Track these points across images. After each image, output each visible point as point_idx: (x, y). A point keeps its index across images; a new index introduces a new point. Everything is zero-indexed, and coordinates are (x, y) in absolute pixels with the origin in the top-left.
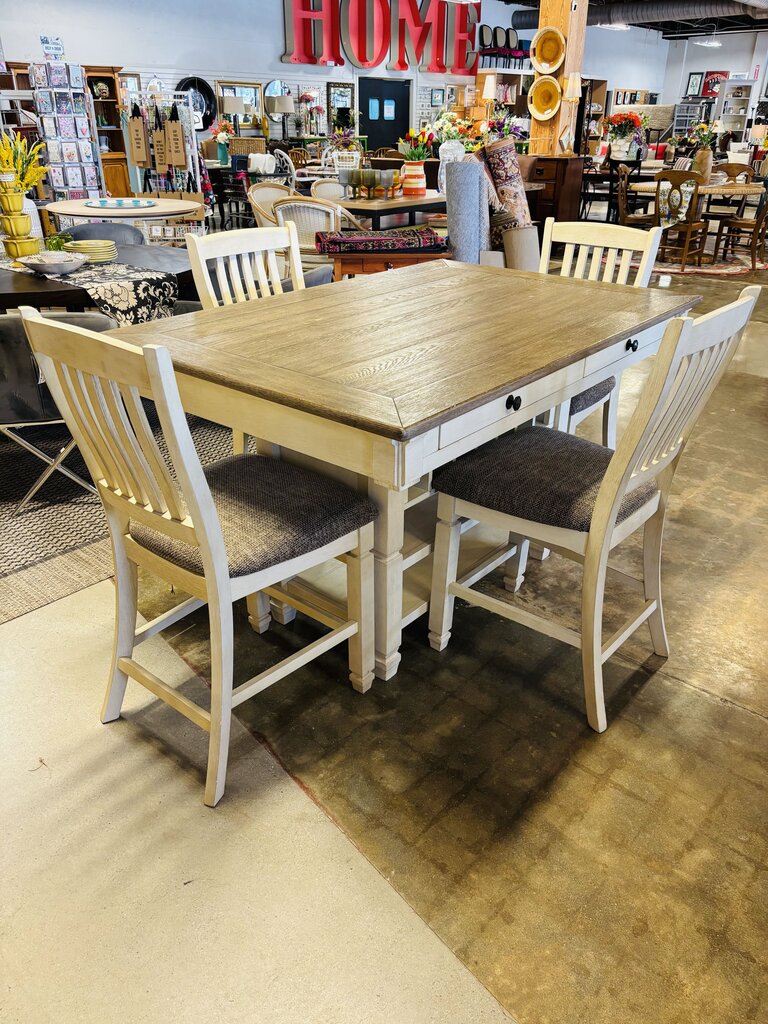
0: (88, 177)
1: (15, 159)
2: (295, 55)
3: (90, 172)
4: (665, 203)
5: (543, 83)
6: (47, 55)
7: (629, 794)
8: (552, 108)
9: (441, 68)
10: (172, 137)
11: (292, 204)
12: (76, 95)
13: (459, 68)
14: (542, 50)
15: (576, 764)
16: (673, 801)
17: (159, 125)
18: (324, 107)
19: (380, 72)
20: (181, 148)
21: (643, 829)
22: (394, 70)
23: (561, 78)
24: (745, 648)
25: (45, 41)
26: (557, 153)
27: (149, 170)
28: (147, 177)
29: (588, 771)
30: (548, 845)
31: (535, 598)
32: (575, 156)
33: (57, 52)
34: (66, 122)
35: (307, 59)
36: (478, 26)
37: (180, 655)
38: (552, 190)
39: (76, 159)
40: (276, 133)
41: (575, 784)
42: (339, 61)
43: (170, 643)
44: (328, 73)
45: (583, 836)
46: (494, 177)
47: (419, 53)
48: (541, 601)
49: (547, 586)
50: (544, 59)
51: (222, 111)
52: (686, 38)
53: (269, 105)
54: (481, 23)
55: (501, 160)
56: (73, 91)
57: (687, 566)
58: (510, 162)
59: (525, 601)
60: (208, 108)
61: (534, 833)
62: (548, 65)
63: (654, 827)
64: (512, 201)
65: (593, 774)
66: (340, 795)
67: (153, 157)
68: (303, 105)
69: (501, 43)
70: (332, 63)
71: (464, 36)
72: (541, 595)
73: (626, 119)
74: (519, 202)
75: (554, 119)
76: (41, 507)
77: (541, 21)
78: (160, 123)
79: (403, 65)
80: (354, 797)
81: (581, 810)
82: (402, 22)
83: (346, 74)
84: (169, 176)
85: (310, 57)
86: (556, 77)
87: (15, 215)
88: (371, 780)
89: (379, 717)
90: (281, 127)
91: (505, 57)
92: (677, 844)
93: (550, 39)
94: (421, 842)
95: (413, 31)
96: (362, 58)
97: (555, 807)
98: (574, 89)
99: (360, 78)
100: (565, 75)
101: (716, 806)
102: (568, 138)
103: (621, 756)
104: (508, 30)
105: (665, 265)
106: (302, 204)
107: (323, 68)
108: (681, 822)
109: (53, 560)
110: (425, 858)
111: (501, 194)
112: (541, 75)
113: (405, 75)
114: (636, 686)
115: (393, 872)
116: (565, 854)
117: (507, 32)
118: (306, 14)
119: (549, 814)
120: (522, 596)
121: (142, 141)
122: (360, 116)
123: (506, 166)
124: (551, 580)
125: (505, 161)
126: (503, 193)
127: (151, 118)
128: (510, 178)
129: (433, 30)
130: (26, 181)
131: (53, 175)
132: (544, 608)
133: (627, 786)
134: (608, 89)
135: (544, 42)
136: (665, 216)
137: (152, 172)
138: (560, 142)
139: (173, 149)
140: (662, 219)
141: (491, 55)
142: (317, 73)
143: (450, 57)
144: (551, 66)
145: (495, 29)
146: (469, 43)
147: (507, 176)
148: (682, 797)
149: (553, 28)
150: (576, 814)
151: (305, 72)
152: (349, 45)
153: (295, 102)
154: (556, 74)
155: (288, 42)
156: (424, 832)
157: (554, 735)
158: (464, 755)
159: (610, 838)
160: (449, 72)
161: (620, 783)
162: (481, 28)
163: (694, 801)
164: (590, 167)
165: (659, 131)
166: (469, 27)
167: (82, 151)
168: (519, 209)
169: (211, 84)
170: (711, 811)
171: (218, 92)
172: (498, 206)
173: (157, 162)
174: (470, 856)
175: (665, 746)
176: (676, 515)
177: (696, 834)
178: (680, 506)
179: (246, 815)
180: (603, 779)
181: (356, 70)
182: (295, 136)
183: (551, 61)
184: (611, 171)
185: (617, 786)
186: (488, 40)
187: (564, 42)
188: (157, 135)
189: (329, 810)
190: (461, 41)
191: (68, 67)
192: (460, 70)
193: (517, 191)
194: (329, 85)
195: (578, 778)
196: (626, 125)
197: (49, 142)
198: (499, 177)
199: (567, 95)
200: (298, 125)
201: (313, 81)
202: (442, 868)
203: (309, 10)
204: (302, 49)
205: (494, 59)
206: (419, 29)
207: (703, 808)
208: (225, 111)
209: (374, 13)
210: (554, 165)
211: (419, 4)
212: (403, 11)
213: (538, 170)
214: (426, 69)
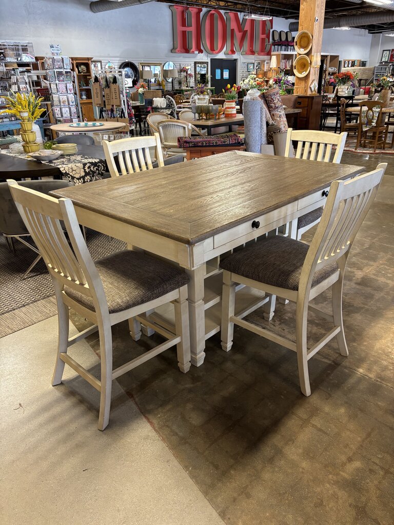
0: (72, 112)
1: (29, 105)
2: (178, 49)
3: (74, 109)
4: (365, 118)
5: (301, 59)
6: (53, 53)
7: (320, 430)
8: (306, 71)
9: (253, 53)
10: (113, 92)
11: (167, 123)
12: (67, 72)
13: (262, 52)
14: (300, 42)
15: (293, 413)
16: (343, 435)
17: (108, 86)
18: (193, 74)
19: (221, 56)
20: (118, 97)
21: (326, 449)
22: (228, 54)
23: (310, 56)
24: (390, 352)
25: (52, 47)
26: (309, 93)
27: (102, 108)
28: (101, 111)
29: (299, 417)
30: (274, 456)
31: (280, 324)
32: (318, 95)
33: (57, 52)
34: (62, 86)
35: (184, 51)
36: (271, 31)
37: (95, 351)
38: (306, 112)
39: (67, 103)
40: (169, 87)
41: (292, 423)
42: (201, 51)
43: (90, 345)
44: (194, 57)
45: (293, 452)
46: (269, 107)
47: (241, 45)
48: (283, 326)
49: (287, 318)
50: (301, 47)
51: (142, 78)
52: (381, 32)
53: (166, 73)
54: (273, 29)
55: (272, 99)
56: (65, 70)
57: (363, 308)
58: (277, 100)
59: (274, 326)
60: (135, 76)
61: (267, 450)
62: (303, 50)
63: (332, 449)
64: (278, 119)
65: (301, 419)
66: (167, 426)
67: (104, 101)
68: (182, 73)
69: (284, 38)
70: (197, 52)
71: (264, 36)
72: (283, 323)
73: (345, 75)
74: (282, 119)
75: (307, 77)
76: (35, 276)
77: (300, 28)
79: (233, 52)
80: (174, 427)
81: (293, 438)
82: (232, 31)
83: (204, 57)
84: (112, 111)
85: (186, 50)
86: (308, 56)
87: (29, 133)
88: (183, 418)
89: (192, 386)
90: (171, 84)
91: (285, 46)
92: (343, 458)
93: (304, 37)
94: (207, 452)
95: (238, 35)
96: (212, 49)
97: (280, 436)
98: (317, 61)
99: (211, 59)
100: (312, 54)
101: (366, 438)
102: (314, 85)
103: (317, 409)
104: (287, 32)
105: (366, 149)
106: (171, 123)
107: (192, 55)
108: (346, 446)
109: (38, 302)
110: (208, 461)
111: (273, 116)
112: (300, 54)
113: (235, 57)
114: (329, 372)
115: (190, 468)
116: (282, 462)
117: (287, 33)
118: (184, 29)
119: (276, 440)
120: (273, 323)
121: (99, 94)
122: (211, 77)
123: (275, 102)
124: (289, 315)
125: (274, 99)
126: (273, 115)
127: (103, 82)
128: (277, 108)
129: (249, 33)
130: (34, 116)
131: (56, 111)
132: (284, 330)
133: (319, 426)
134: (340, 60)
135: (301, 38)
136: (364, 124)
137: (104, 109)
138: (310, 88)
139: (114, 97)
140: (364, 126)
141: (278, 45)
142: (189, 58)
143: (257, 46)
144: (305, 50)
145: (280, 32)
146: (267, 40)
147: (275, 107)
148: (348, 433)
149: (306, 31)
150: (291, 440)
151: (184, 57)
152: (206, 42)
153: (178, 72)
154: (308, 54)
155: (175, 42)
156: (209, 447)
157: (282, 397)
158: (234, 407)
159: (307, 454)
160: (256, 54)
161: (315, 424)
162: (273, 31)
163: (355, 435)
164: (326, 100)
165: (366, 80)
166: (267, 32)
167: (70, 100)
168: (282, 123)
169: (136, 64)
170: (363, 441)
171: (140, 68)
172: (271, 122)
173: (106, 104)
174: (232, 461)
175: (342, 405)
176: (359, 281)
177: (354, 453)
178: (362, 276)
179: (118, 435)
180: (306, 422)
181: (209, 55)
182: (178, 88)
183: (305, 47)
184: (338, 102)
185: (313, 426)
186: (277, 38)
187: (311, 38)
188: (107, 91)
189: (161, 434)
190: (262, 38)
191: (63, 59)
192: (263, 53)
193: (281, 114)
194: (195, 63)
195: (293, 421)
196: (346, 78)
197: (54, 95)
198: (272, 107)
199: (313, 64)
200: (180, 83)
201: (188, 62)
202: (217, 467)
203: (185, 26)
204: (182, 46)
205: (280, 47)
206: (241, 34)
207: (359, 439)
208: (144, 78)
209: (219, 26)
210: (307, 100)
211: (241, 22)
212: (233, 25)
213: (298, 102)
214: (244, 53)
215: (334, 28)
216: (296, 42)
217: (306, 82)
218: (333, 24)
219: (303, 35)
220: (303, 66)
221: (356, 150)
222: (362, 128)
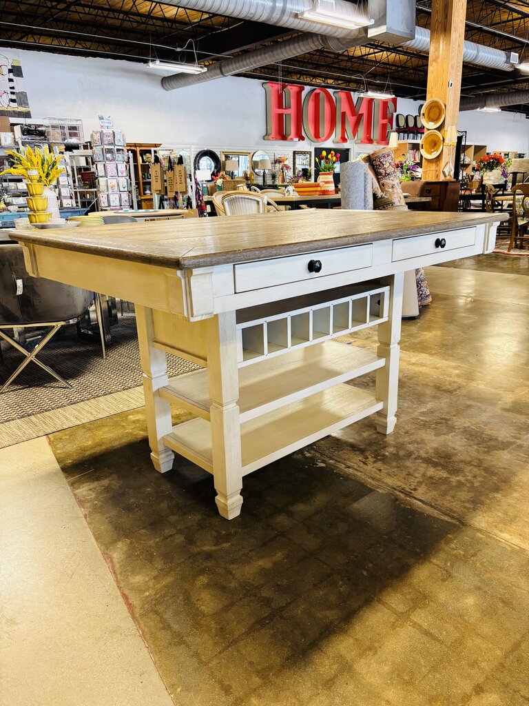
0: (123, 200)
1: (43, 164)
2: (273, 135)
3: (125, 196)
4: (520, 208)
5: (430, 135)
6: (102, 126)
7: (427, 633)
8: (437, 150)
9: (370, 141)
10: (178, 174)
11: (234, 196)
12: (118, 150)
13: (383, 140)
14: (429, 113)
15: (379, 601)
16: (469, 643)
17: (171, 168)
18: (292, 166)
19: (329, 144)
20: (183, 181)
21: (434, 669)
22: (338, 143)
23: (443, 131)
25: (101, 118)
26: (442, 179)
27: (163, 196)
28: (162, 200)
29: (390, 608)
30: (336, 676)
31: (375, 462)
32: (455, 180)
33: (108, 125)
34: (111, 166)
35: (280, 137)
36: (395, 115)
37: (73, 491)
38: (437, 203)
39: (116, 189)
40: (260, 181)
41: (375, 619)
42: (302, 138)
43: (69, 482)
44: (293, 146)
45: (372, 670)
46: (377, 174)
47: (355, 132)
48: (379, 465)
49: (387, 454)
50: (431, 120)
51: (224, 170)
53: (255, 165)
54: (397, 113)
55: (381, 162)
56: (116, 147)
57: (514, 443)
58: (388, 164)
59: (366, 464)
60: (216, 167)
61: (324, 663)
62: (433, 123)
63: (445, 668)
64: (390, 190)
65: (395, 612)
66: (157, 613)
67: (166, 187)
68: (277, 165)
69: (411, 124)
70: (297, 139)
71: (385, 121)
72: (379, 460)
73: (492, 158)
74: (395, 191)
75: (439, 158)
77: (428, 95)
78: (171, 167)
79: (344, 140)
80: (168, 616)
81: (376, 645)
82: (344, 114)
83: (307, 146)
84: (176, 199)
85: (283, 136)
86: (439, 131)
87: (37, 197)
88: (188, 601)
89: (214, 548)
90: (262, 178)
91: (413, 133)
92: (467, 687)
93: (434, 107)
94: (214, 662)
95: (351, 120)
96: (317, 136)
97: (351, 641)
98: (451, 137)
99: (315, 149)
100: (445, 128)
101: (512, 651)
102: (449, 169)
103: (425, 597)
104: (416, 117)
105: (523, 250)
106: (240, 196)
107: (291, 143)
108: (475, 663)
110: (213, 678)
111: (382, 186)
112: (429, 130)
113: (345, 146)
115: (179, 689)
116: (350, 687)
117: (415, 118)
118: (281, 111)
119: (342, 646)
120: (364, 460)
121: (159, 178)
122: (315, 170)
123: (385, 166)
124: (391, 449)
125: (384, 163)
126: (383, 185)
127: (165, 164)
128: (388, 174)
129: (365, 118)
130: (49, 178)
131: (102, 199)
132: (380, 470)
133: (425, 625)
134: (487, 152)
135: (430, 109)
136: (520, 216)
137: (165, 197)
138: (443, 172)
139: (178, 182)
140: (519, 218)
141: (404, 132)
142: (288, 146)
143: (376, 134)
144: (435, 123)
145: (407, 116)
146: (389, 125)
147: (386, 173)
148: (478, 641)
149: (436, 99)
150: (370, 648)
151: (279, 145)
152: (308, 128)
153: (272, 163)
154: (439, 129)
155: (268, 127)
156: (220, 653)
157: (365, 573)
158: (278, 585)
159: (399, 675)
160: (375, 143)
161: (419, 622)
162: (397, 116)
163: (491, 646)
164: (466, 189)
166: (389, 116)
167: (121, 184)
168: (396, 195)
169: (218, 154)
170: (506, 656)
171: (223, 158)
172: (379, 194)
173: (168, 190)
174: (257, 680)
175: (469, 591)
176: (507, 406)
177: (487, 678)
178: (511, 400)
180: (403, 617)
181: (313, 143)
182: (271, 183)
183: (435, 120)
184: (483, 193)
185: (415, 625)
186: (402, 123)
187: (444, 107)
188: (169, 174)
189: (142, 625)
190: (383, 124)
191: (114, 133)
192: (384, 142)
193: (394, 183)
194: (295, 153)
195: (379, 614)
196: (493, 162)
197: (100, 179)
198: (381, 174)
199: (446, 141)
200: (274, 177)
201: (284, 150)
202: (227, 690)
203: (282, 108)
204: (277, 132)
205: (406, 135)
206: (354, 118)
207: (499, 652)
208: (226, 170)
209: (325, 109)
210: (439, 186)
211: (355, 103)
213: (427, 190)
214: (359, 141)
215: (478, 109)
216: (424, 114)
217: (437, 165)
218: (477, 104)
220: (433, 145)
221: (509, 251)
222: (517, 222)
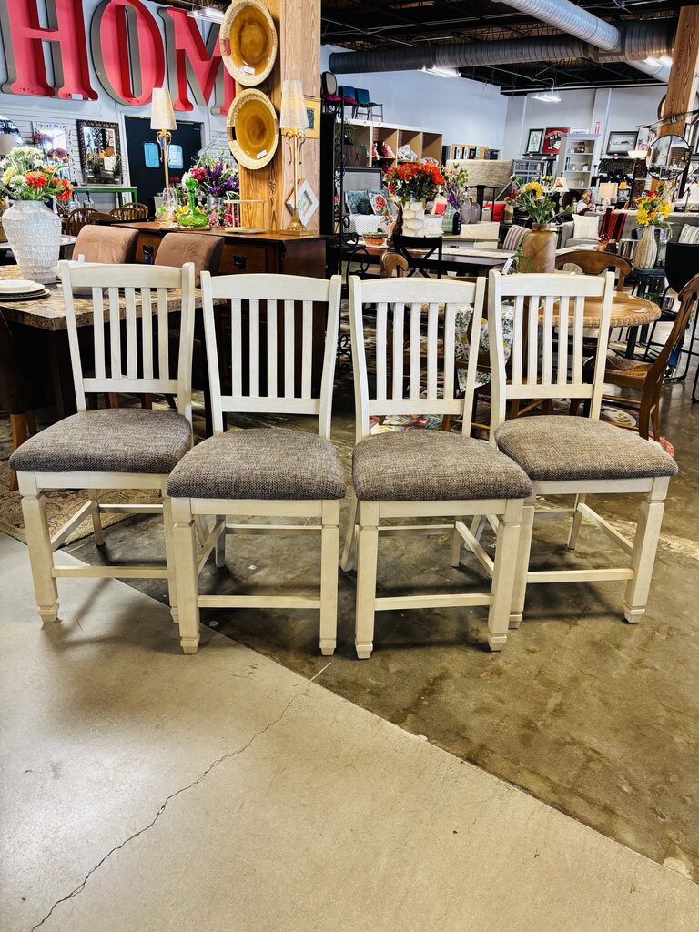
2: (22, 83)
5: (248, 103)
8: (267, 147)
14: (240, 38)
23: (275, 94)
35: (40, 89)
42: (91, 95)
44: (76, 109)
47: (208, 91)
50: (247, 59)
52: (525, 93)
62: (251, 69)
70: (80, 97)
73: (419, 172)
75: (273, 166)
79: (186, 104)
82: (181, 55)
83: (103, 110)
85: (47, 88)
86: (268, 93)
93: (251, 21)
95: (197, 65)
96: (127, 93)
98: (291, 111)
99: (127, 118)
100: (281, 87)
102: (306, 200)
104: (324, 73)
107: (64, 102)
112: (244, 87)
113: (193, 116)
118: (35, 34)
138: (289, 208)
142: (61, 108)
144: (256, 70)
149: (252, 1)
151: (41, 106)
152: (105, 76)
154: (267, 87)
155: (9, 67)
181: (120, 107)
183: (257, 64)
187: (273, 28)
194: (79, 123)
196: (422, 181)
203: (38, 28)
204: (33, 77)
206: (206, 64)
209: (142, 41)
210: (262, 252)
211: (204, 35)
212: (183, 41)
213: (237, 259)
215: (424, 70)
216: (227, 42)
217: (272, 188)
218: (422, 60)
219: (246, 16)
220: (258, 131)
